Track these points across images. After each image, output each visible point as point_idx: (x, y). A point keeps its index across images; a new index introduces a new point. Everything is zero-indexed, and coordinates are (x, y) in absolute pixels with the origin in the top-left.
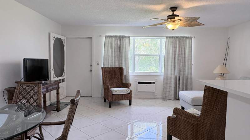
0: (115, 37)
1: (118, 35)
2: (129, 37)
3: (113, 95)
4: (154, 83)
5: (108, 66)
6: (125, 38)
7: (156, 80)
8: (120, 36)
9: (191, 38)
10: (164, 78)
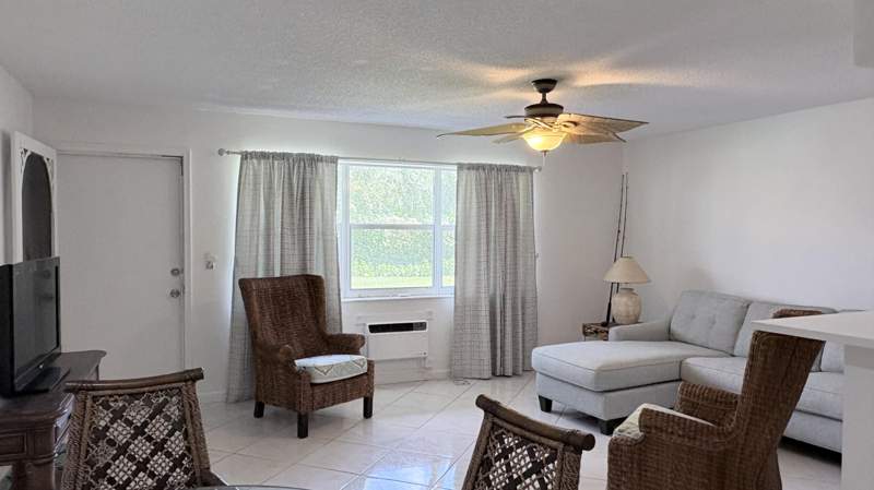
0: (283, 156)
1: (295, 150)
2: (334, 160)
3: (313, 385)
4: (422, 326)
5: (256, 272)
6: (320, 164)
7: (430, 313)
8: (301, 158)
9: (531, 170)
10: (456, 307)
